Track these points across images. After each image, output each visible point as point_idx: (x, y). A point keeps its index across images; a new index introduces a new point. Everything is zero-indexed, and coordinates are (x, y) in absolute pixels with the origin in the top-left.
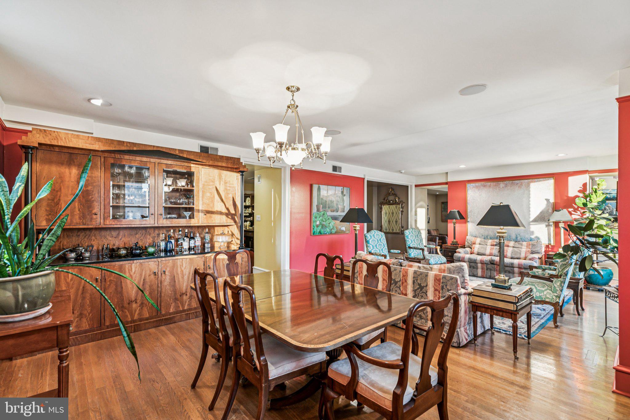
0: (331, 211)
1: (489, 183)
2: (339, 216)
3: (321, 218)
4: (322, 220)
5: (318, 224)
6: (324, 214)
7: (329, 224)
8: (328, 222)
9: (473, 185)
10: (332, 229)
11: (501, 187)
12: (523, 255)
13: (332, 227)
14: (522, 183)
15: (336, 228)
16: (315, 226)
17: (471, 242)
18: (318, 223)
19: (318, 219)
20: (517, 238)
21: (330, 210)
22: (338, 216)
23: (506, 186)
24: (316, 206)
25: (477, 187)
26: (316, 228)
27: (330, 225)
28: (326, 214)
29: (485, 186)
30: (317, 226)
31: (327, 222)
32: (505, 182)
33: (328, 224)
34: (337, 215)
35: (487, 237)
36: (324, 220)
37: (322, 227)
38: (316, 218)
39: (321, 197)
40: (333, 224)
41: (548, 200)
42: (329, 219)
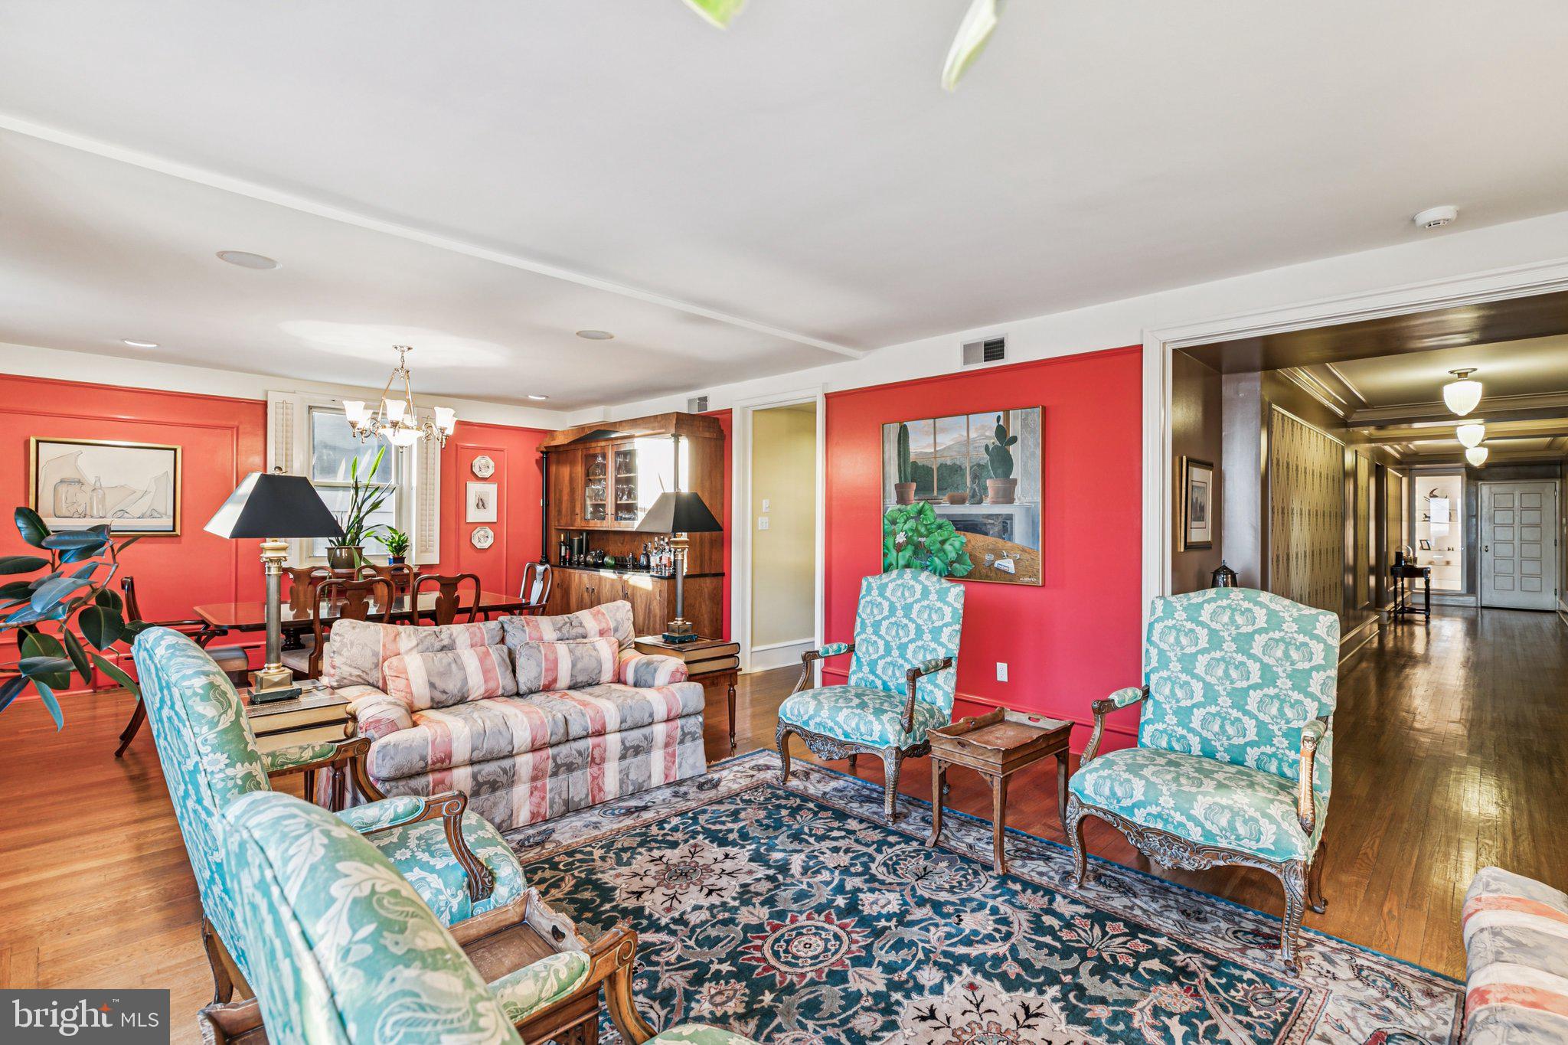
0: (952, 502)
2: (989, 516)
3: (911, 524)
4: (916, 530)
5: (901, 541)
6: (920, 512)
7: (943, 542)
8: (937, 536)
10: (952, 562)
13: (952, 555)
15: (973, 558)
16: (891, 546)
18: (901, 538)
19: (900, 526)
21: (946, 498)
22: (981, 519)
24: (893, 488)
26: (894, 553)
27: (947, 547)
28: (928, 512)
30: (899, 548)
31: (932, 538)
33: (938, 545)
34: (977, 515)
36: (923, 530)
37: (915, 553)
38: (894, 522)
39: (912, 457)
40: (957, 544)
42: (940, 527)
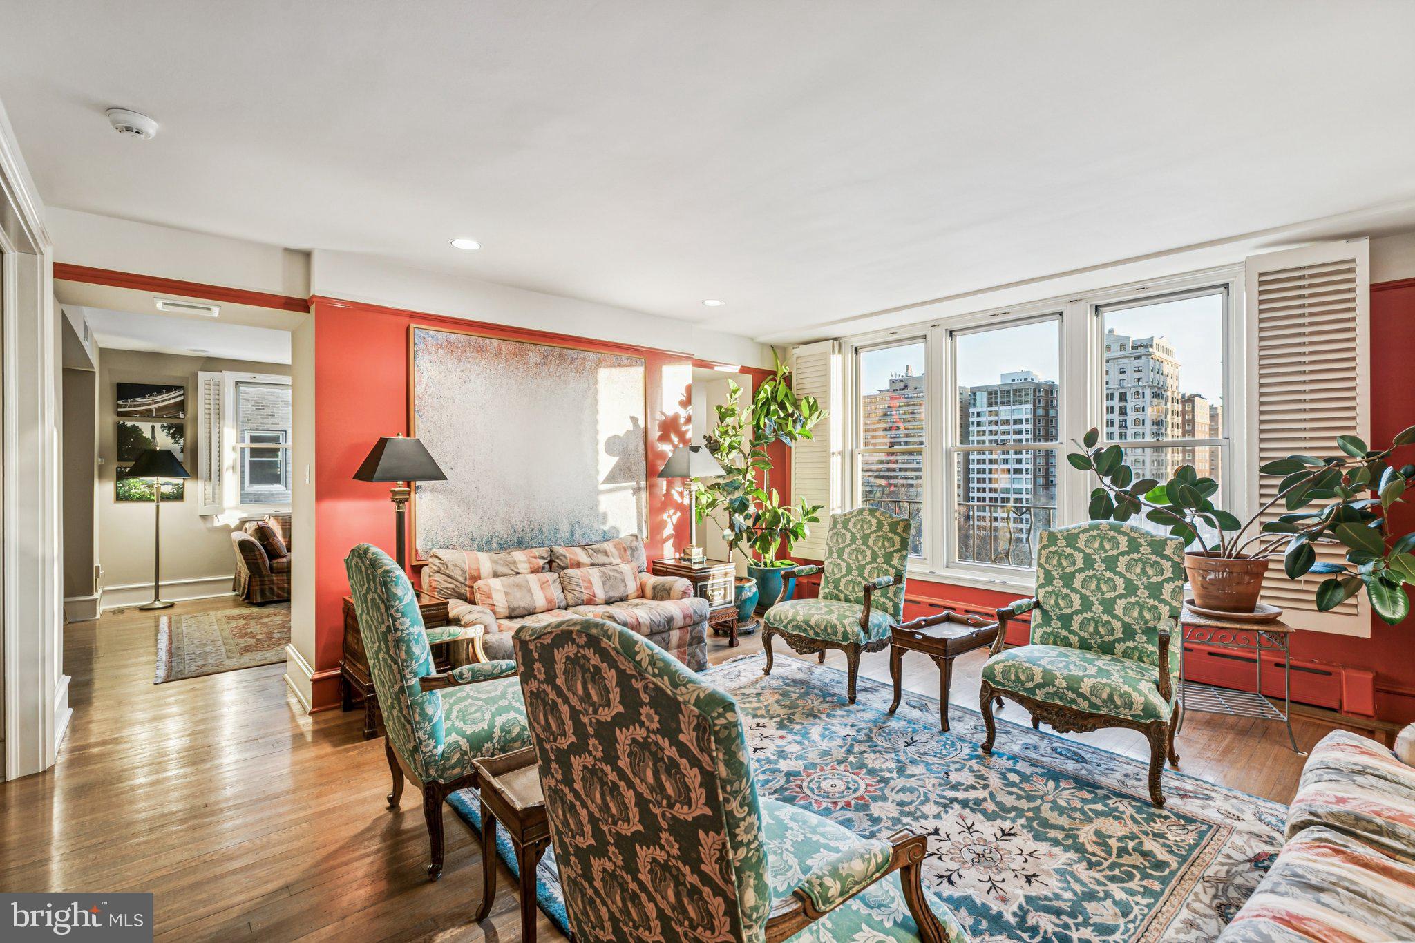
1: (495, 343)
9: (439, 335)
11: (532, 363)
12: (632, 588)
14: (584, 359)
17: (464, 572)
20: (572, 533)
23: (545, 361)
25: (452, 347)
29: (480, 350)
32: (542, 349)
35: (488, 542)
41: (634, 420)
